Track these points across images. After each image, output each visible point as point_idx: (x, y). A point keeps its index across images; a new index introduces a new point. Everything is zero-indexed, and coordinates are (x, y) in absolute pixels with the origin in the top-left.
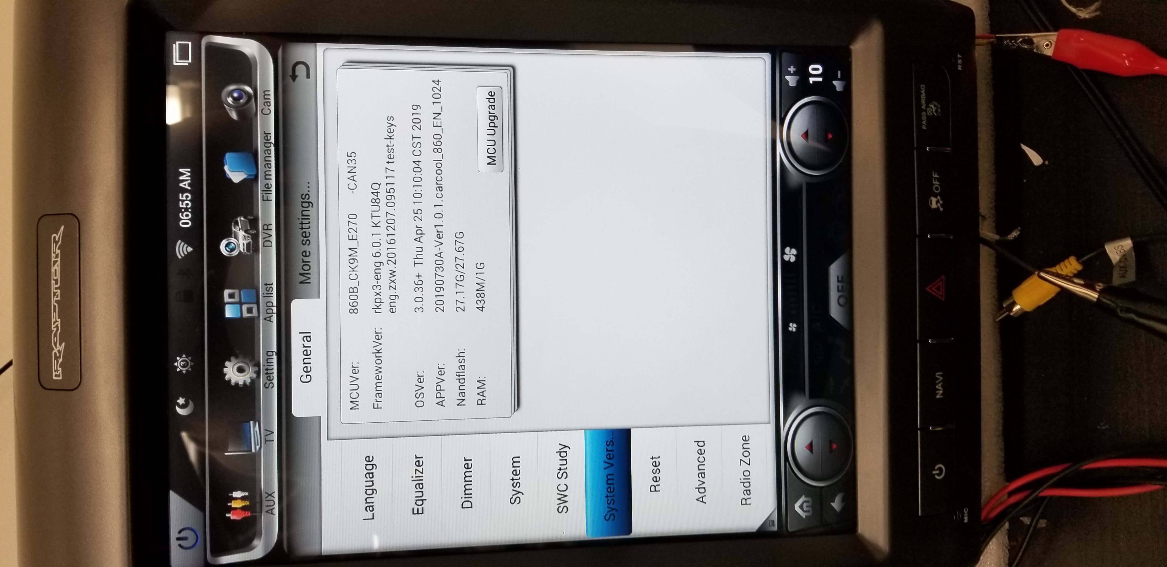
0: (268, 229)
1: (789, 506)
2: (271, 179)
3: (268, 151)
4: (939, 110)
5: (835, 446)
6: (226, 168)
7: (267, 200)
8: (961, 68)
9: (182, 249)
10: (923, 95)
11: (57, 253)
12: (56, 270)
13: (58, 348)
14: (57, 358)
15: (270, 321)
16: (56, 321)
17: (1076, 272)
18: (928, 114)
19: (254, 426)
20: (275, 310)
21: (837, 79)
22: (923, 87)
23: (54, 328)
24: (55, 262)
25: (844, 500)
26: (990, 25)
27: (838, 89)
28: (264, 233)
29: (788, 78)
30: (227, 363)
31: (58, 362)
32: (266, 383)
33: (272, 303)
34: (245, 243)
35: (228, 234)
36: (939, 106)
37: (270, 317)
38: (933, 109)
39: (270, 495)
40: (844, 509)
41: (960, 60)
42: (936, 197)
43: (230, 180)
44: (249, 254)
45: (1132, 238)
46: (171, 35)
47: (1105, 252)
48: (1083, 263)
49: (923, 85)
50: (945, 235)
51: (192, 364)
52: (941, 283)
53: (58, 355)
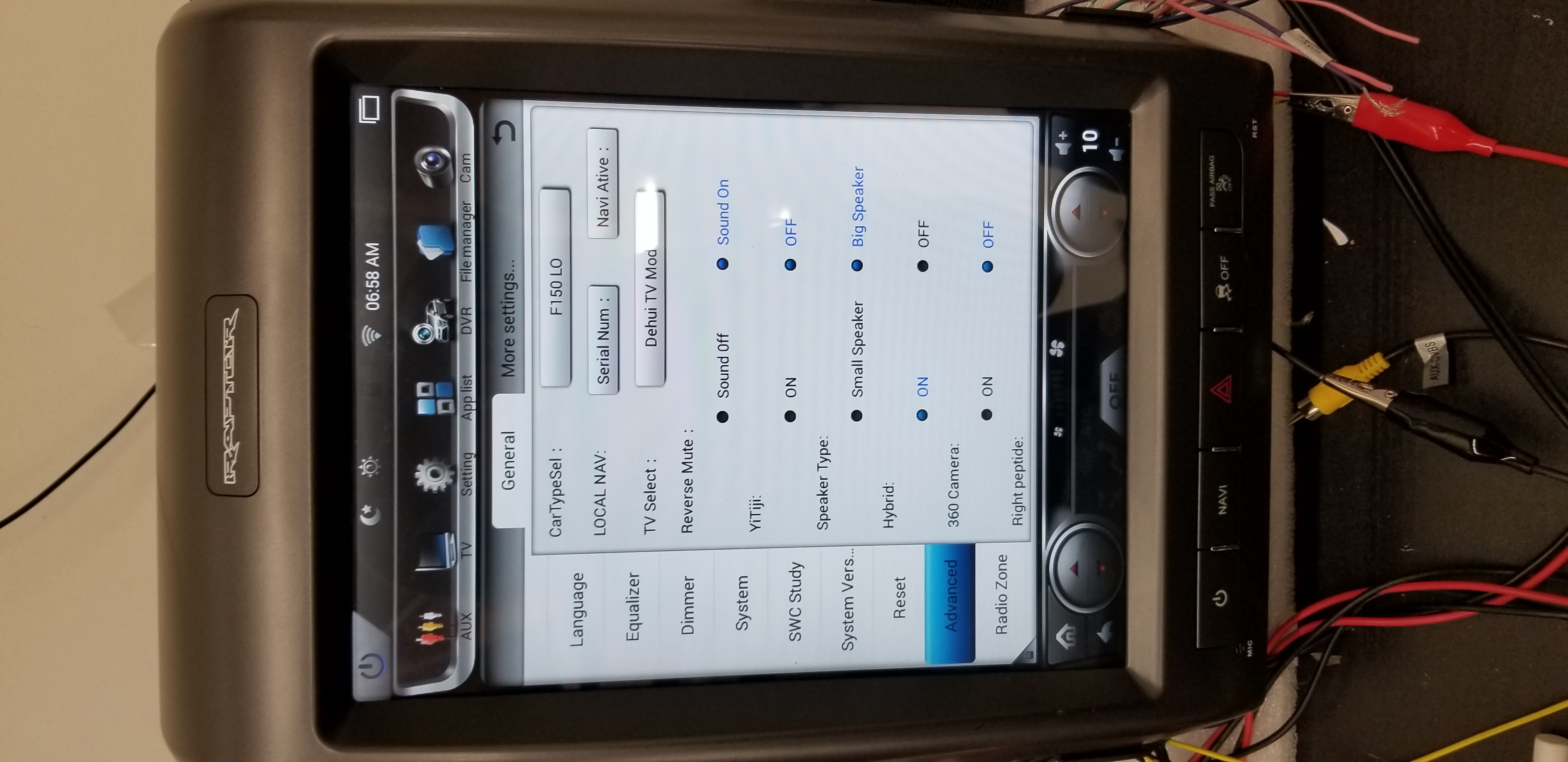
0: (466, 314)
1: (1051, 635)
2: (470, 256)
3: (467, 224)
4: (1230, 184)
5: (1103, 568)
6: (420, 243)
7: (466, 281)
8: (1256, 135)
9: (368, 336)
10: (1212, 167)
11: (230, 339)
12: (229, 359)
13: (231, 448)
14: (229, 460)
15: (468, 418)
16: (228, 417)
17: (1381, 371)
18: (1217, 189)
19: (450, 538)
20: (474, 405)
21: (1114, 147)
23: (226, 425)
24: (228, 350)
25: (1112, 629)
26: (1292, 77)
27: (1115, 159)
28: (462, 318)
29: (1057, 145)
30: (420, 467)
31: (230, 464)
32: (463, 489)
33: (471, 398)
34: (441, 329)
35: (422, 318)
36: (1230, 180)
37: (469, 414)
38: (1223, 183)
39: (466, 617)
40: (1111, 640)
41: (1256, 126)
42: (1224, 285)
43: (423, 257)
44: (445, 341)
45: (1446, 334)
46: (356, 89)
47: (1414, 349)
48: (1390, 361)
49: (1212, 156)
50: (1233, 328)
51: (380, 467)
52: (1227, 383)
53: (231, 456)
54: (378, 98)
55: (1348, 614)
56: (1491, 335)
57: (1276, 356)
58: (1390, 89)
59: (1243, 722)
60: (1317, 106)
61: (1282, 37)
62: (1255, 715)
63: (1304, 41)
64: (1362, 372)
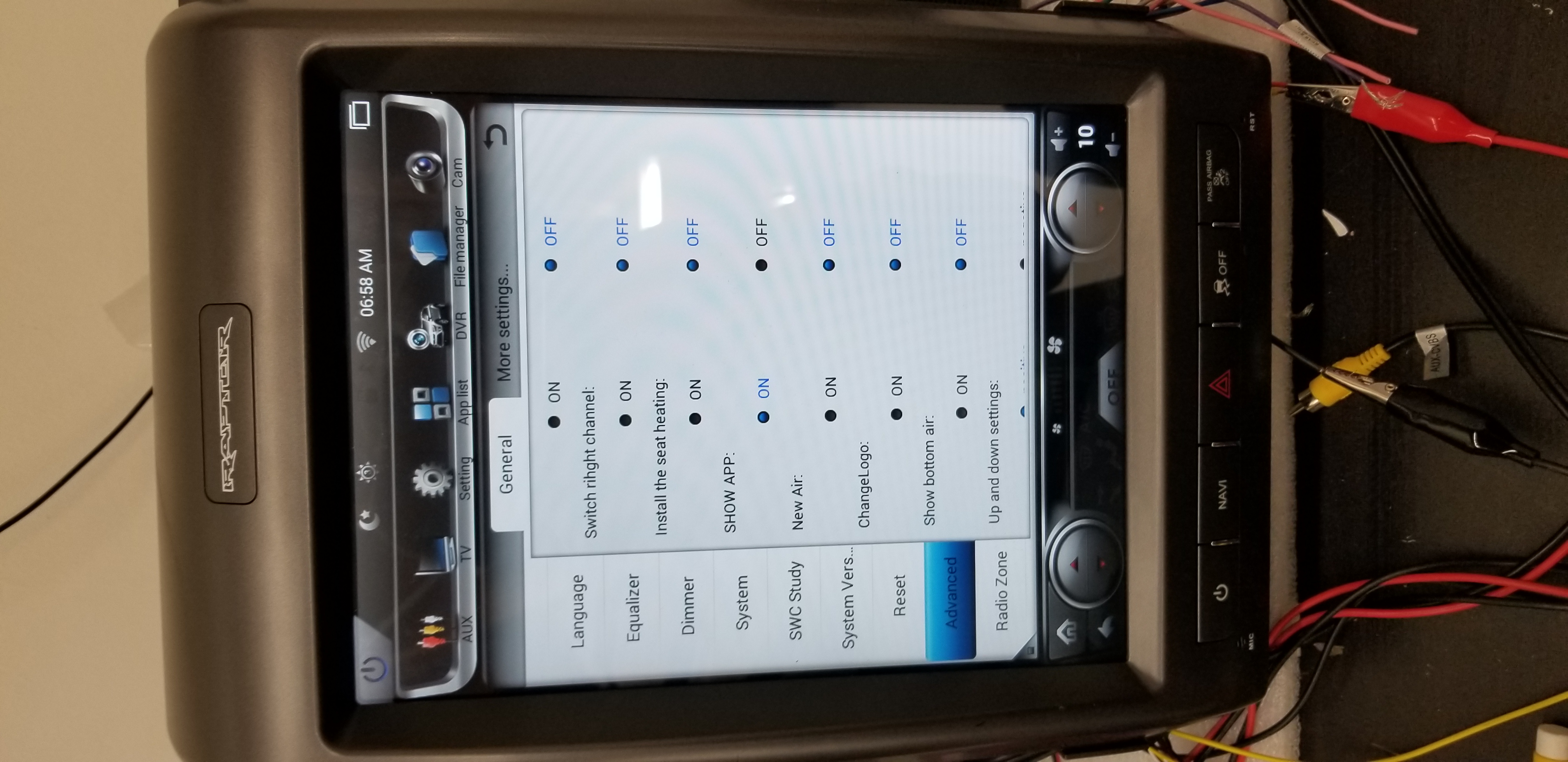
0: (461, 319)
1: (1051, 631)
2: (464, 261)
3: (459, 229)
4: (1227, 179)
5: (1103, 564)
6: (413, 249)
7: (460, 285)
8: (1254, 128)
9: (362, 342)
10: (1209, 162)
11: (224, 348)
12: (224, 368)
13: (229, 456)
14: (227, 467)
15: (465, 423)
16: (225, 426)
17: (1382, 362)
18: (1215, 184)
19: (449, 542)
20: (470, 410)
21: (1109, 142)
22: (1209, 153)
23: (223, 433)
24: (223, 359)
25: (1113, 624)
26: (1291, 68)
27: (1111, 154)
28: (457, 323)
29: (1053, 141)
30: (417, 472)
31: (228, 472)
32: (461, 494)
33: (468, 403)
34: (436, 334)
35: (416, 324)
36: (1227, 174)
37: (465, 419)
38: (1220, 178)
39: (467, 620)
40: (1112, 635)
41: (1253, 120)
42: (1222, 280)
43: (417, 263)
44: (440, 347)
45: (1447, 326)
46: (347, 95)
47: (1415, 340)
48: (1391, 353)
49: (1210, 151)
50: (1232, 323)
51: (378, 472)
52: (1226, 378)
53: (228, 464)
54: (368, 103)
55: (1350, 606)
56: (1491, 327)
57: (1275, 350)
58: (1388, 82)
59: (1246, 712)
60: (1315, 97)
61: (1279, 28)
62: (1258, 705)
63: (1301, 32)
64: (1362, 364)
